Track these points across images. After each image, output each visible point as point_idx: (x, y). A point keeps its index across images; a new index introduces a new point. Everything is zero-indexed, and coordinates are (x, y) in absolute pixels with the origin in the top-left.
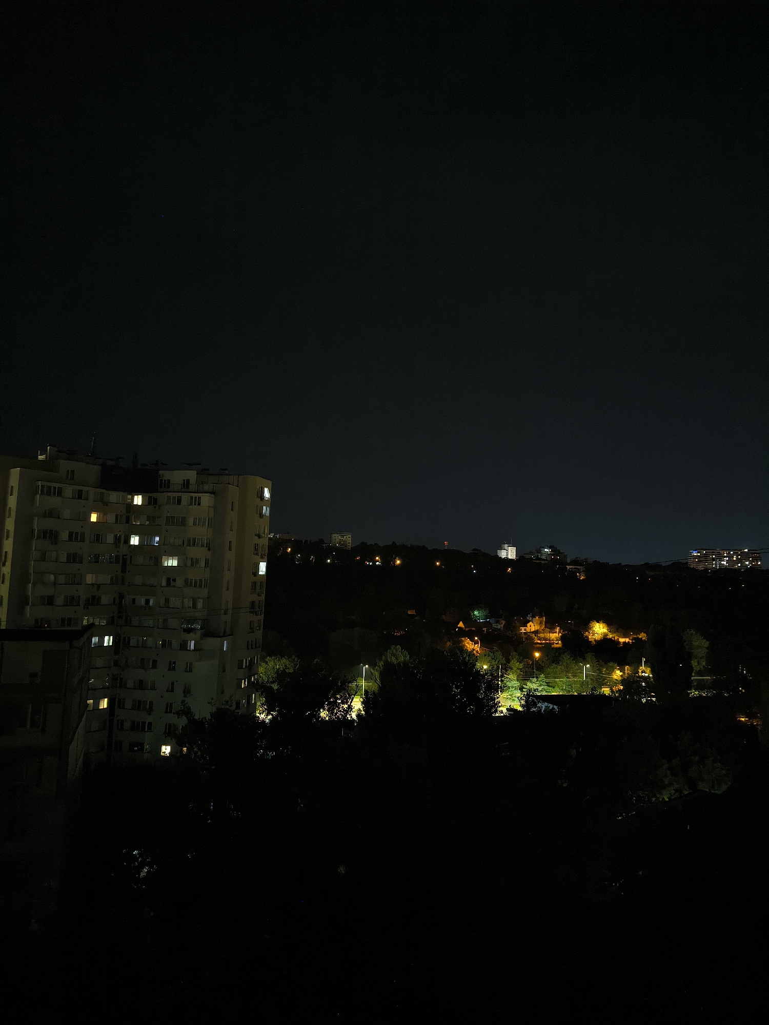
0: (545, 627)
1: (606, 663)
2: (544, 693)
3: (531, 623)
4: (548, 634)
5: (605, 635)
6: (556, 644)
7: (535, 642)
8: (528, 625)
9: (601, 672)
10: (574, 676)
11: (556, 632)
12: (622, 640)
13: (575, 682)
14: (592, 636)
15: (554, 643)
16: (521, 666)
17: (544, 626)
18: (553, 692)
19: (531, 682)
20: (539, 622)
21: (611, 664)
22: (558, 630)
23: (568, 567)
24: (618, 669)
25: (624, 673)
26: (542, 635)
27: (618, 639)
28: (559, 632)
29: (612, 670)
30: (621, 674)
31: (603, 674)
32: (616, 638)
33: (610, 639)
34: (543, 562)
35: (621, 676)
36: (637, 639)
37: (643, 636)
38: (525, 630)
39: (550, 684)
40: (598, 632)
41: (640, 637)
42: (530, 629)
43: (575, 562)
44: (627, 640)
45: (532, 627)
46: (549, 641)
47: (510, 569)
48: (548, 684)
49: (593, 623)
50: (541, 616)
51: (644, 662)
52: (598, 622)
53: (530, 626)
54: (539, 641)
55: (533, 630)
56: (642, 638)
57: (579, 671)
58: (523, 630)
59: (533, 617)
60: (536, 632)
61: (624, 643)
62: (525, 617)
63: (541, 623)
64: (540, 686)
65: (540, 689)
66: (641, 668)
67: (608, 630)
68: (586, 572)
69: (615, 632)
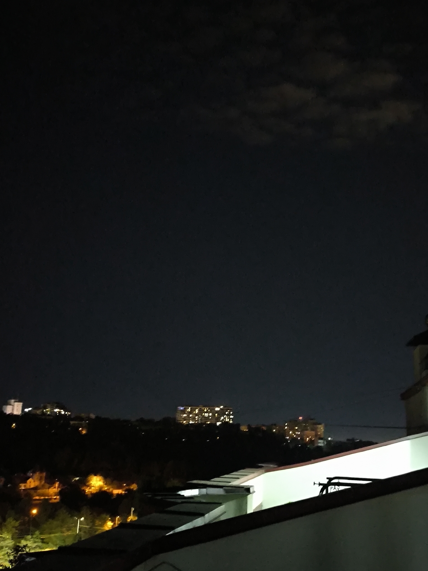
0: (45, 482)
1: (99, 514)
2: (38, 550)
3: (30, 480)
4: (47, 490)
5: (101, 488)
6: (55, 499)
7: (34, 498)
8: (28, 481)
9: (94, 525)
10: (68, 530)
11: (55, 487)
12: (116, 492)
13: (69, 536)
14: (90, 489)
15: (51, 499)
16: (17, 524)
17: (43, 482)
18: (46, 548)
19: (26, 540)
20: (39, 478)
21: (104, 516)
22: (57, 485)
23: (72, 422)
24: (110, 520)
25: (115, 524)
26: (40, 491)
27: (112, 491)
28: (58, 487)
29: (104, 522)
30: (112, 524)
31: (96, 526)
32: (111, 490)
33: (105, 492)
34: (48, 417)
35: (113, 526)
36: (129, 491)
37: (134, 487)
38: (25, 486)
39: (45, 541)
40: (94, 485)
41: (132, 488)
42: (30, 486)
43: (79, 418)
44: (120, 491)
45: (32, 483)
46: (48, 496)
47: (14, 425)
48: (43, 541)
49: (92, 476)
50: (41, 471)
51: (133, 511)
52: (95, 475)
53: (30, 482)
54: (37, 498)
55: (32, 486)
56: (133, 489)
57: (73, 524)
58: (22, 487)
59: (34, 472)
60: (36, 489)
61: (118, 495)
62: (25, 472)
63: (41, 479)
64: (35, 542)
65: (35, 545)
66: (130, 517)
67: (104, 482)
68: (88, 427)
69: (110, 485)
